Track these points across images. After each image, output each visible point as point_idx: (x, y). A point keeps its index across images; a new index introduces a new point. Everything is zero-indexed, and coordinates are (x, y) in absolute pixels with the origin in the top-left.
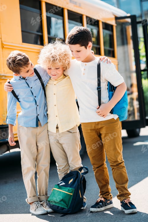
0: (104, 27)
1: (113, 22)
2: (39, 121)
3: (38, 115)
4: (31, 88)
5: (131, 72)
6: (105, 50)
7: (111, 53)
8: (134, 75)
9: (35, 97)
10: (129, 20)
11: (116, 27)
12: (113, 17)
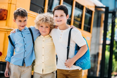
0: (87, 11)
1: (93, 9)
2: (25, 63)
3: (25, 58)
4: (24, 38)
5: (99, 44)
6: (84, 26)
7: (88, 29)
8: (101, 47)
9: (25, 44)
10: (104, 10)
11: (95, 12)
12: (94, 6)
